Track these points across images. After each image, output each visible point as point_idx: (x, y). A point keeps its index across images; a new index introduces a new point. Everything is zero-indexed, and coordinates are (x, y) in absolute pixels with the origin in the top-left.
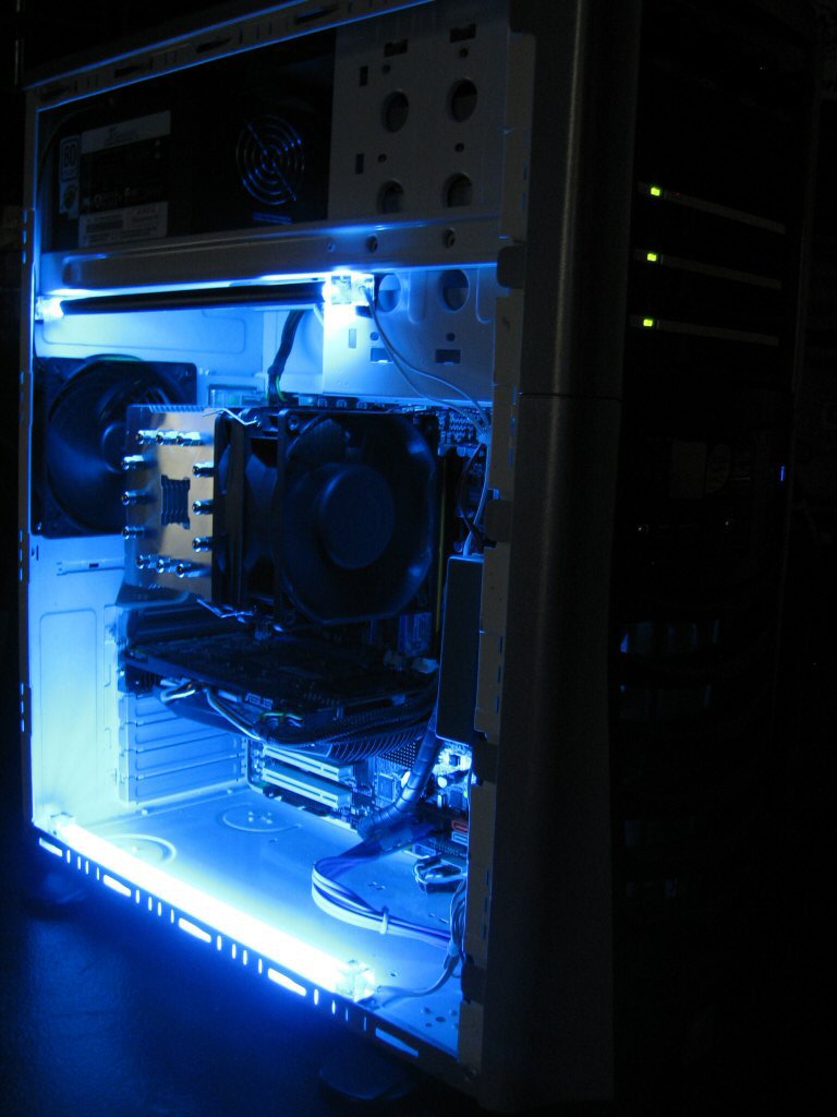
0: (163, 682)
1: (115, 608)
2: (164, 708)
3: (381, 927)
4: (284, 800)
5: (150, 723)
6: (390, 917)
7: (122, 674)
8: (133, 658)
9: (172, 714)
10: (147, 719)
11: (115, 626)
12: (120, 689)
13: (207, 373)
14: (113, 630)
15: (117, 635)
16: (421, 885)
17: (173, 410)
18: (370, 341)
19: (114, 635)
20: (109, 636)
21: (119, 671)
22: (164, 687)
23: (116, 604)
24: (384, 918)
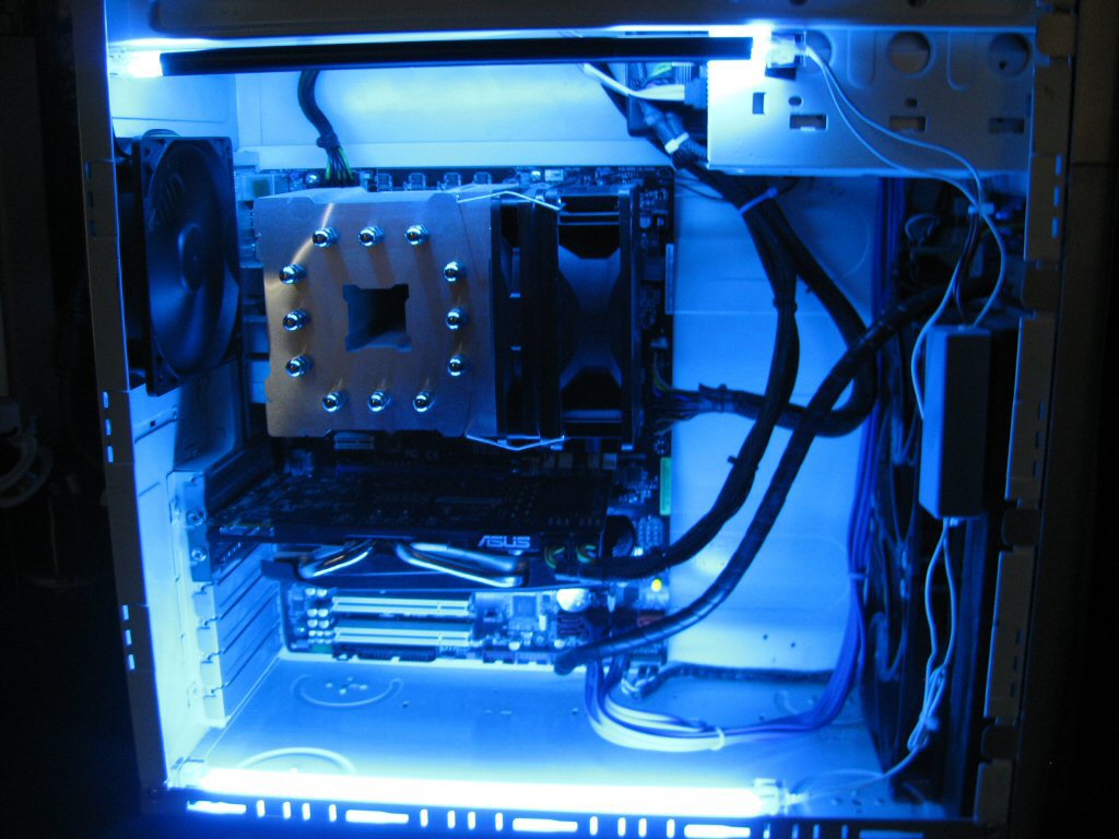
1: (174, 474)
3: (719, 742)
4: (361, 656)
6: (723, 729)
11: (177, 498)
14: (178, 504)
16: (633, 694)
18: (789, 106)
20: (176, 513)
23: (174, 470)
24: (719, 732)
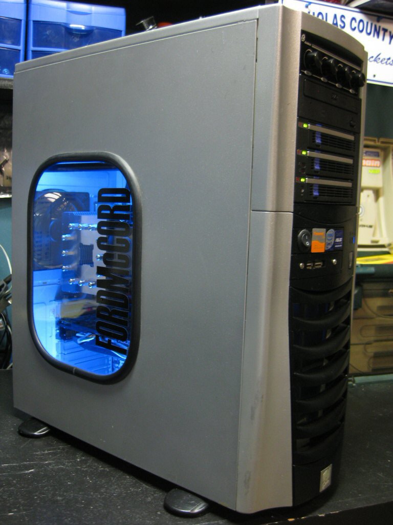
0: (77, 335)
1: (54, 302)
2: (79, 346)
5: (72, 353)
7: (58, 331)
8: (63, 324)
9: (81, 348)
10: (69, 351)
11: (54, 309)
12: (56, 338)
13: (93, 196)
14: (54, 312)
15: (55, 315)
17: (84, 214)
19: (54, 314)
20: (52, 314)
21: (56, 330)
22: (78, 337)
23: (54, 300)
